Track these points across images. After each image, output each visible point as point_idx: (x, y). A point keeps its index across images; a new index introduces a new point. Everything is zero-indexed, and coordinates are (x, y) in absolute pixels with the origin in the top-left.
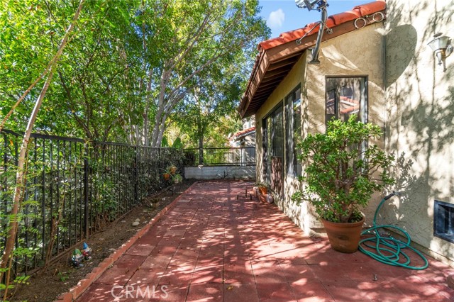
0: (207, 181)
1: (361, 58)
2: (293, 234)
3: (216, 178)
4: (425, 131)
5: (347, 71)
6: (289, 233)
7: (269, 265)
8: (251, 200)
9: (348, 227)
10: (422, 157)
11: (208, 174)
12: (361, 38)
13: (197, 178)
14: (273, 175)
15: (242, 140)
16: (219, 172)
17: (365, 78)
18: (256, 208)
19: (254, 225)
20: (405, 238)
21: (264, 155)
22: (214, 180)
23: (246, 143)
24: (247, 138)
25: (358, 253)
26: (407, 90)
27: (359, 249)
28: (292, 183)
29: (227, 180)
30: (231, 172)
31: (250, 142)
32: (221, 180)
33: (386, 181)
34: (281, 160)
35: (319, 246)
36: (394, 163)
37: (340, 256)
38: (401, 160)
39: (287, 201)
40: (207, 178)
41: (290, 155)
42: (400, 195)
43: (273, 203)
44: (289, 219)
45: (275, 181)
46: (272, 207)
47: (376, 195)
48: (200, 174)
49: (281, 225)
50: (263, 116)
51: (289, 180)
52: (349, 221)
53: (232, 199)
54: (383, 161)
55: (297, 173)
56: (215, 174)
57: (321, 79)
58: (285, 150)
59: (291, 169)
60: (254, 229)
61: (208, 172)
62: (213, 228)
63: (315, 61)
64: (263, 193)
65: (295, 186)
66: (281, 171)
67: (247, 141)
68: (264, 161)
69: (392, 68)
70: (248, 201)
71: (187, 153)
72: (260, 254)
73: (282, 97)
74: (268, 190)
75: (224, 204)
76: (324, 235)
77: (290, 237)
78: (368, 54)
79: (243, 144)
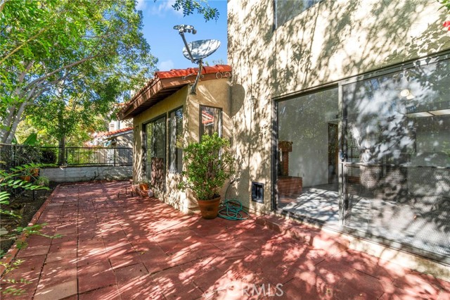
0: (72, 183)
1: (219, 97)
2: (176, 214)
3: (84, 179)
4: (248, 144)
5: (212, 103)
6: (173, 214)
7: (165, 234)
8: (132, 196)
9: (212, 202)
10: (246, 158)
11: (75, 176)
12: (218, 84)
13: (58, 180)
14: (153, 173)
15: (113, 140)
16: (88, 173)
17: (221, 109)
18: (140, 202)
19: (144, 214)
20: (240, 205)
21: (143, 155)
22: (81, 182)
23: (118, 143)
24: (119, 138)
25: (218, 218)
26: (240, 121)
27: (218, 216)
28: (173, 178)
29: (97, 181)
30: (102, 172)
31: (122, 142)
32: (91, 181)
33: (232, 172)
34: (162, 160)
35: (194, 219)
36: (235, 162)
37: (208, 221)
38: (238, 160)
39: (168, 192)
40: (72, 180)
41: (172, 156)
42: (237, 180)
43: (154, 196)
44: (170, 206)
45: (155, 178)
46: (153, 199)
47: (227, 181)
48: (63, 176)
49: (165, 211)
50: (144, 121)
51: (171, 175)
52: (213, 198)
53: (112, 197)
54: (230, 160)
55: (178, 169)
56: (83, 175)
57: (196, 105)
58: (168, 152)
59: (172, 167)
60: (145, 216)
61: (73, 173)
62: (106, 221)
63: (193, 93)
64: (144, 189)
65: (176, 180)
66: (163, 169)
67: (119, 141)
68: (143, 160)
69: (234, 107)
70: (129, 197)
71: (44, 152)
72: (157, 230)
73: (166, 110)
74: (148, 186)
75: (106, 202)
76: (197, 212)
77: (175, 217)
78: (223, 95)
79: (114, 144)
